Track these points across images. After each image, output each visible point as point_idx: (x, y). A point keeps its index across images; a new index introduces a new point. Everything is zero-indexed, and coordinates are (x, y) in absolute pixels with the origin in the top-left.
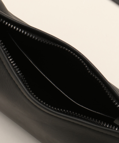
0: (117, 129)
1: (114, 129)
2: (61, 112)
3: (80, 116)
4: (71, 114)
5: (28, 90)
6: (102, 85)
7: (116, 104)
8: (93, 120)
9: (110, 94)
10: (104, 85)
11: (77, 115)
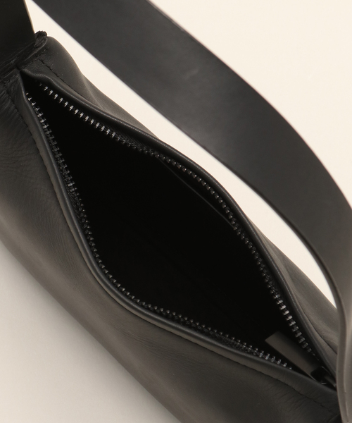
0: (285, 366)
1: (262, 358)
2: (154, 312)
3: (194, 325)
4: (176, 318)
5: (95, 258)
6: (257, 260)
7: (277, 296)
8: (232, 339)
9: (270, 280)
10: (261, 260)
11: (188, 323)
